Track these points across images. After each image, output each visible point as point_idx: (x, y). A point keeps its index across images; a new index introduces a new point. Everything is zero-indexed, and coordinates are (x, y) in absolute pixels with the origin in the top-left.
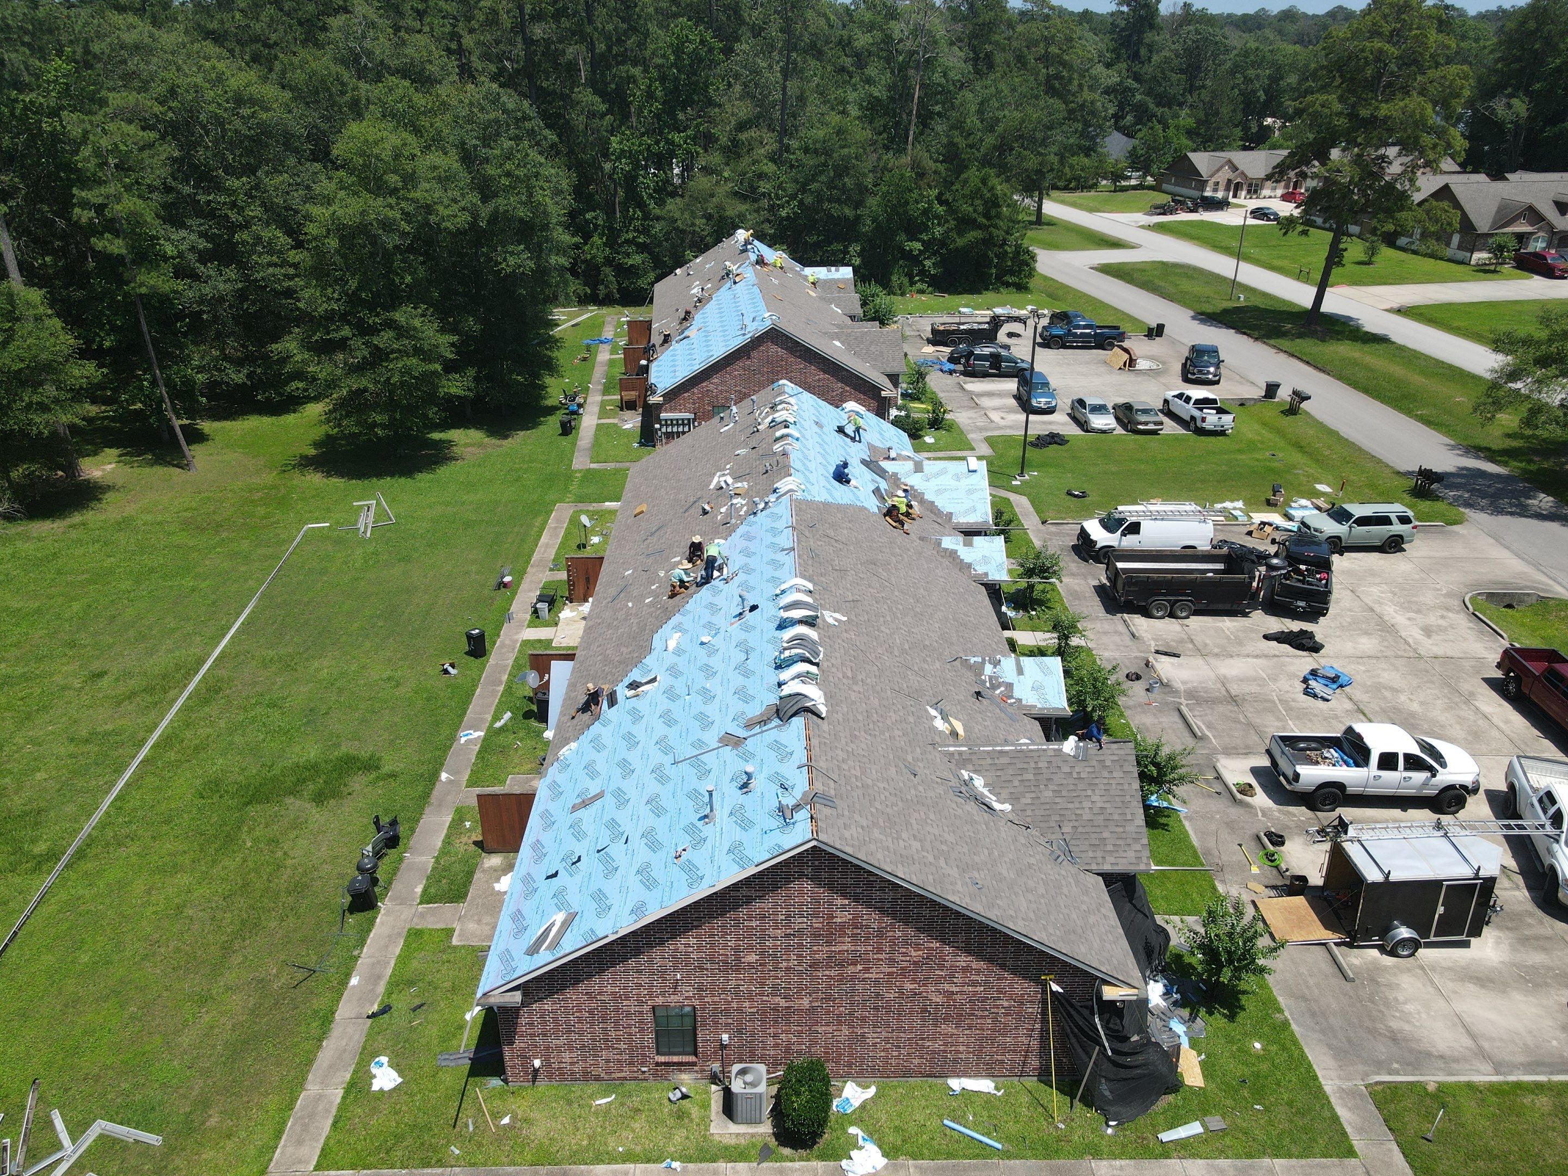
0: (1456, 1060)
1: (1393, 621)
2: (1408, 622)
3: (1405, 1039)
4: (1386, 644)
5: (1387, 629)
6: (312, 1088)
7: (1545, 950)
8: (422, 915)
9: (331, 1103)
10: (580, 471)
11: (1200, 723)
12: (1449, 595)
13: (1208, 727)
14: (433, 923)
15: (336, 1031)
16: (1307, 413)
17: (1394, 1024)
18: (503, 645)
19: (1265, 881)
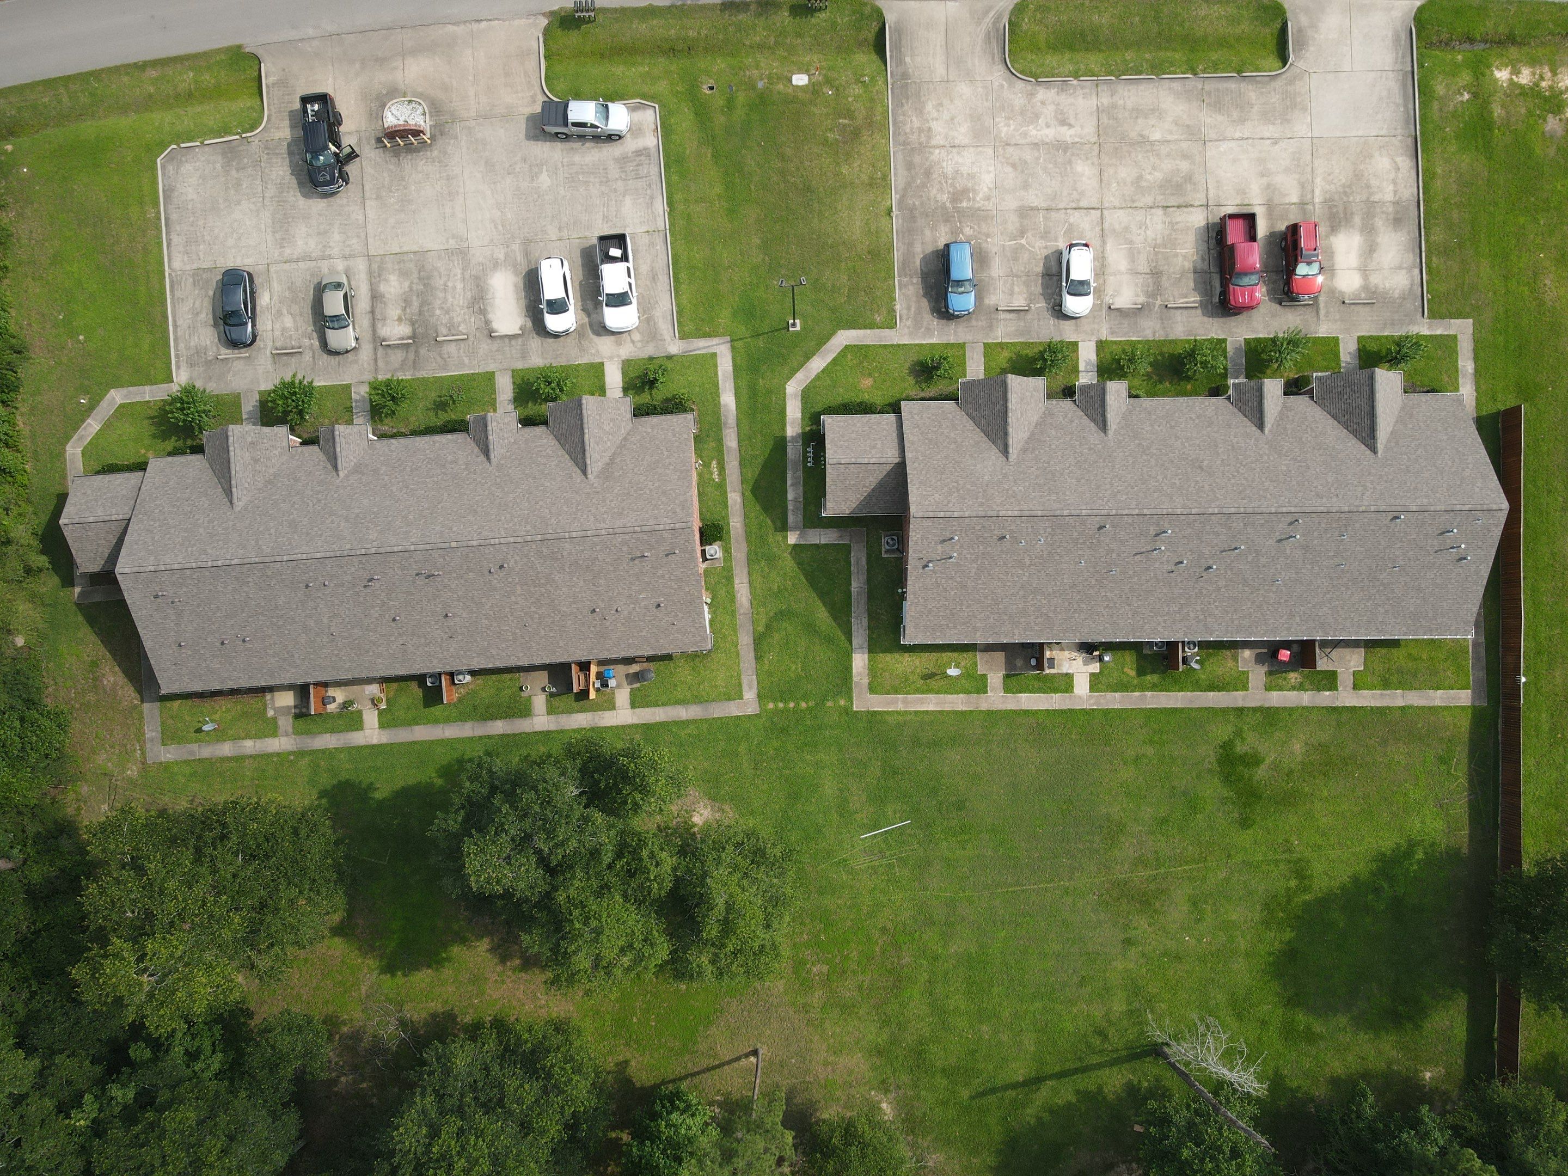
1: (1051, 137)
4: (1082, 157)
5: (1062, 146)
7: (1352, 213)
11: (1182, 301)
12: (1010, 82)
13: (1186, 297)
14: (1350, 681)
17: (1397, 296)
19: (1314, 314)
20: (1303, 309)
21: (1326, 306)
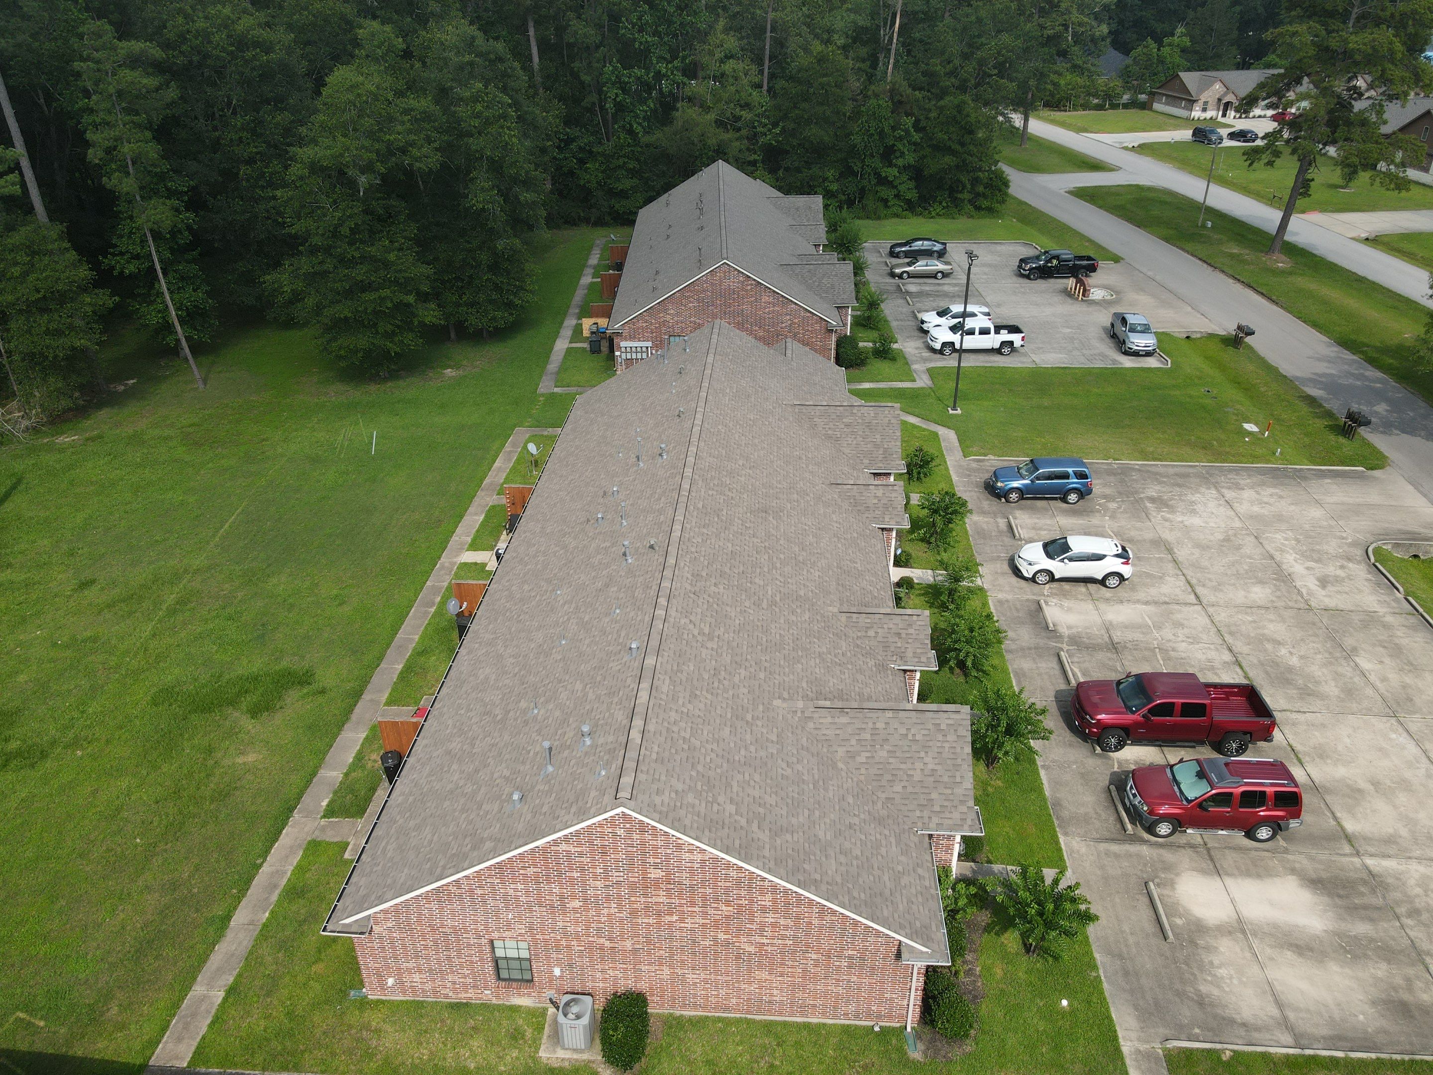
0: (1258, 1029)
1: (1291, 570)
2: (1305, 572)
3: (1212, 1005)
4: (1278, 593)
5: (1283, 578)
6: (198, 989)
7: (1372, 920)
8: (323, 829)
9: (213, 1003)
10: (542, 395)
11: (1076, 670)
12: (1354, 544)
13: (1084, 674)
14: (331, 836)
15: (230, 935)
16: (1250, 348)
17: (1204, 988)
18: (443, 567)
19: (1107, 835)
20: (1112, 819)
21: (1129, 855)
